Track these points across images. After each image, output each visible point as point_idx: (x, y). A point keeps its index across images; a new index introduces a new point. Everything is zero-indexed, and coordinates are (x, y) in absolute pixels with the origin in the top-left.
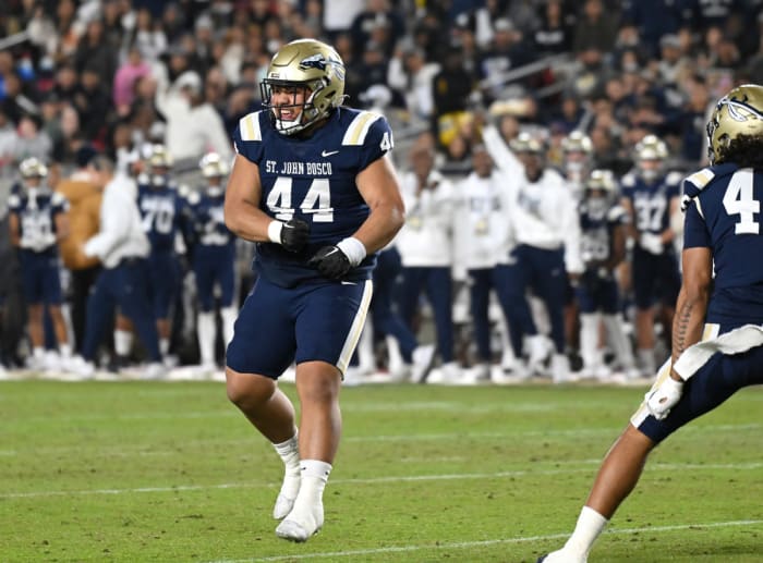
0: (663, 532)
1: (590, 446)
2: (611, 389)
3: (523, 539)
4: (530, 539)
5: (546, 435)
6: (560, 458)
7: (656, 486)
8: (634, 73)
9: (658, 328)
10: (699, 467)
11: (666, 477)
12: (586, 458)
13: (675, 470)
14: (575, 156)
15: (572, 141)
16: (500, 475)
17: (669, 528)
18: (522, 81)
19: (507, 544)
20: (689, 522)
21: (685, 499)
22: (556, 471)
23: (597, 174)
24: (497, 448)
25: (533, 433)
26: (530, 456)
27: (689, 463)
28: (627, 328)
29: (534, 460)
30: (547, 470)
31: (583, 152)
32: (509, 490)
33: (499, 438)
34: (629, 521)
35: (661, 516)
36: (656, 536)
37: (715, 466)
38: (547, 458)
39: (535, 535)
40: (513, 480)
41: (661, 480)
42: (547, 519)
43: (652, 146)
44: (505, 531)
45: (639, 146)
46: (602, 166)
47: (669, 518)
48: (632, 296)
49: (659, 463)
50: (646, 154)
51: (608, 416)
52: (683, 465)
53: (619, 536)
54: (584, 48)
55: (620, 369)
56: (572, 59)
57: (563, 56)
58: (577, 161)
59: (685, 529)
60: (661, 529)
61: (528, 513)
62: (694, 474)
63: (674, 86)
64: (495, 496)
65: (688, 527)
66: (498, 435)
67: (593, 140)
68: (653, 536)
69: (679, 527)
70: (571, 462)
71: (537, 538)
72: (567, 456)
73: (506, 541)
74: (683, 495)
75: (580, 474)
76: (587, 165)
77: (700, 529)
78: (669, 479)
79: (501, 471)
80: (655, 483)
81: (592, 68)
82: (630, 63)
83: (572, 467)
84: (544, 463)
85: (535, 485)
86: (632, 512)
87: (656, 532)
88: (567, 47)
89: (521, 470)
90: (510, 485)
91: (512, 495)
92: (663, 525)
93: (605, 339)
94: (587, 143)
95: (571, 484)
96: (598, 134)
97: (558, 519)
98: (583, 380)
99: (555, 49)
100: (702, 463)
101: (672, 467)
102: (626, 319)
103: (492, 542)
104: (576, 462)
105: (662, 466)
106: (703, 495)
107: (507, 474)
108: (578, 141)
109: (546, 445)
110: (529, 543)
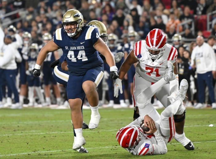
0: (54, 152)
1: (32, 126)
2: (38, 109)
3: (12, 155)
4: (14, 154)
5: (18, 123)
6: (23, 130)
7: (52, 138)
8: (44, 14)
9: (51, 91)
10: (64, 132)
11: (54, 136)
12: (31, 130)
13: (57, 134)
14: (26, 39)
15: (25, 34)
16: (5, 135)
17: (56, 151)
18: (10, 17)
19: (7, 156)
20: (62, 149)
21: (60, 142)
22: (22, 134)
23: (33, 45)
24: (3, 127)
25: (14, 123)
26: (14, 130)
27: (61, 131)
28: (42, 91)
29: (15, 131)
30: (19, 134)
31: (29, 38)
32: (7, 140)
33: (4, 124)
34: (44, 149)
35: (53, 147)
36: (52, 153)
37: (69, 132)
38: (18, 130)
39: (16, 153)
40: (8, 137)
41: (53, 136)
42: (19, 148)
43: (47, 36)
44: (6, 152)
45: (43, 36)
46: (34, 42)
47: (56, 148)
48: (43, 81)
49: (52, 131)
50: (46, 38)
51: (37, 117)
52: (60, 132)
53: (41, 153)
54: (28, 7)
55: (40, 103)
56: (25, 10)
57: (22, 9)
58: (27, 40)
59: (61, 151)
60: (53, 151)
61: (13, 147)
62: (63, 135)
63: (56, 18)
64: (3, 142)
65: (61, 150)
66: (4, 123)
67: (31, 35)
68: (51, 153)
69: (59, 151)
70: (26, 131)
71: (16, 154)
72: (25, 130)
73: (7, 155)
74: (60, 141)
75: (29, 135)
76: (30, 42)
77: (65, 151)
78: (55, 136)
79: (5, 134)
80: (51, 137)
81: (31, 13)
82: (42, 11)
83: (26, 133)
84: (18, 132)
85: (15, 138)
86: (45, 146)
87: (52, 152)
88: (23, 7)
89: (11, 134)
90: (8, 138)
91: (8, 141)
92: (54, 150)
93: (36, 94)
94: (29, 35)
95: (26, 138)
96: (33, 33)
97: (22, 149)
98: (29, 107)
99: (20, 7)
100: (65, 131)
101: (56, 132)
102: (42, 88)
103: (2, 156)
104: (28, 131)
105: (53, 132)
106: (66, 141)
107: (7, 135)
108: (27, 35)
109: (18, 126)
110: (14, 156)
